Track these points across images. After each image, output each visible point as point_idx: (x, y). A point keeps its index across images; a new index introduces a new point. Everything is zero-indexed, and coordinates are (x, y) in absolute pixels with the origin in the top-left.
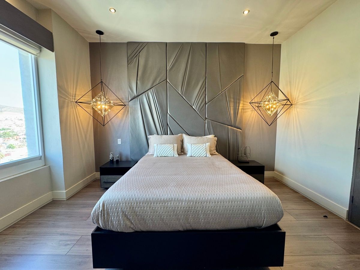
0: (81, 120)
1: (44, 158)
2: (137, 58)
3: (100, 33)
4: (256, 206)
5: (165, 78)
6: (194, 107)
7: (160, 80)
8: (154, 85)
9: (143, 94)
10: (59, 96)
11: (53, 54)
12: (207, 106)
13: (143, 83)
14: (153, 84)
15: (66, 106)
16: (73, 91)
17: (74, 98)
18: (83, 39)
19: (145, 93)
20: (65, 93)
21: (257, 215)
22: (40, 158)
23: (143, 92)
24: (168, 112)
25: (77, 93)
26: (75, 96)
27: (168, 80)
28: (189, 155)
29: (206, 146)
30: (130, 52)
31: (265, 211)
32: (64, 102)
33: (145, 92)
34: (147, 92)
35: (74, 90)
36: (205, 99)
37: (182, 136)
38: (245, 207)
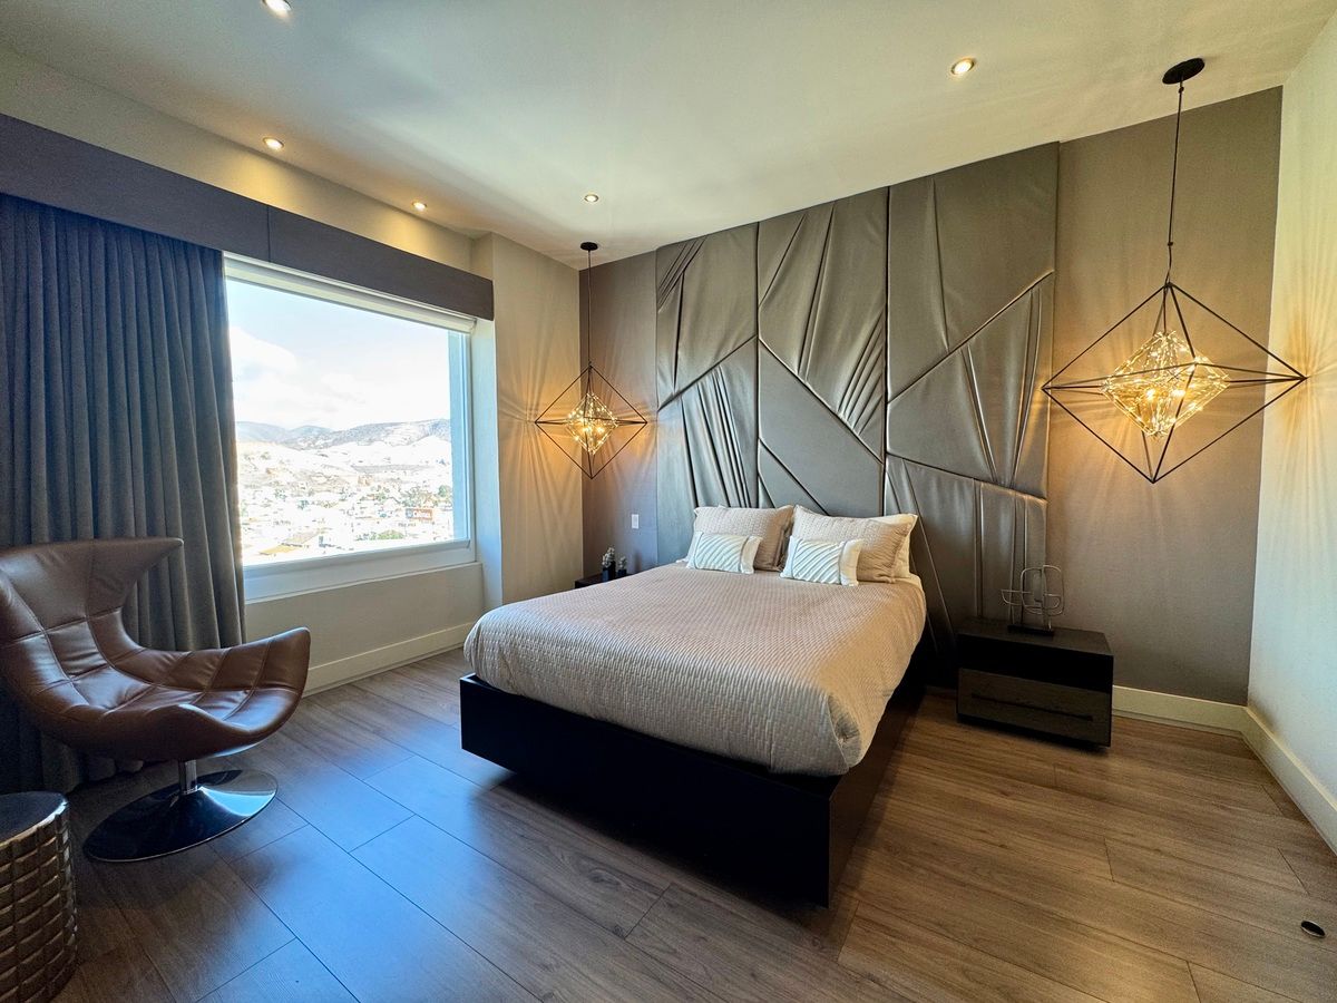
0: (548, 465)
1: (473, 544)
2: (677, 289)
3: (589, 246)
4: (751, 702)
5: (751, 331)
6: (841, 415)
7: (738, 340)
8: (721, 357)
9: (692, 388)
10: (500, 413)
11: (491, 324)
12: (891, 411)
13: (692, 355)
14: (717, 356)
15: (513, 433)
16: (533, 398)
17: (533, 412)
18: (563, 268)
19: (695, 385)
20: (512, 404)
21: (751, 727)
22: (466, 544)
23: (690, 382)
24: (761, 436)
25: (542, 401)
26: (537, 410)
27: (760, 338)
28: (786, 572)
29: (843, 548)
30: (662, 274)
31: (774, 720)
32: (510, 425)
33: (698, 380)
34: (702, 380)
35: (536, 395)
36: (882, 382)
37: (791, 512)
38: (723, 695)
